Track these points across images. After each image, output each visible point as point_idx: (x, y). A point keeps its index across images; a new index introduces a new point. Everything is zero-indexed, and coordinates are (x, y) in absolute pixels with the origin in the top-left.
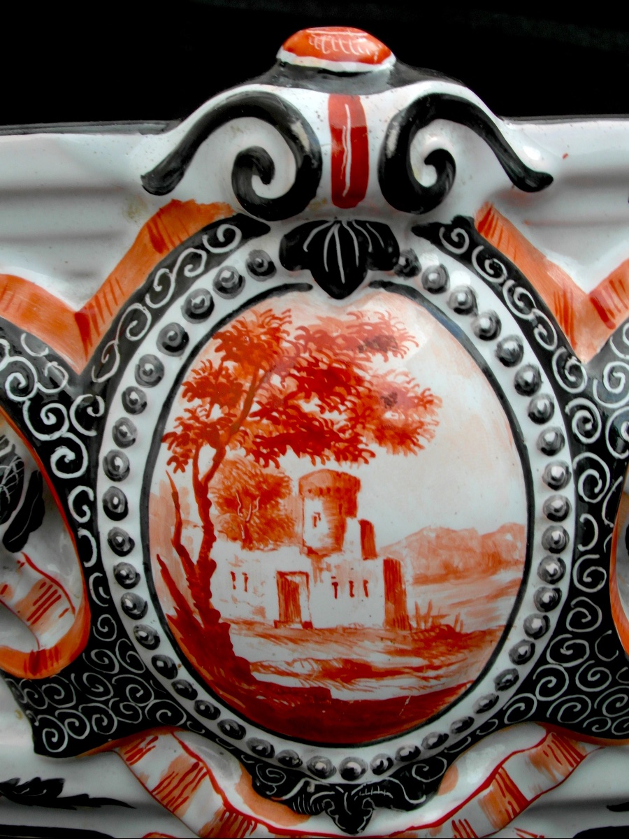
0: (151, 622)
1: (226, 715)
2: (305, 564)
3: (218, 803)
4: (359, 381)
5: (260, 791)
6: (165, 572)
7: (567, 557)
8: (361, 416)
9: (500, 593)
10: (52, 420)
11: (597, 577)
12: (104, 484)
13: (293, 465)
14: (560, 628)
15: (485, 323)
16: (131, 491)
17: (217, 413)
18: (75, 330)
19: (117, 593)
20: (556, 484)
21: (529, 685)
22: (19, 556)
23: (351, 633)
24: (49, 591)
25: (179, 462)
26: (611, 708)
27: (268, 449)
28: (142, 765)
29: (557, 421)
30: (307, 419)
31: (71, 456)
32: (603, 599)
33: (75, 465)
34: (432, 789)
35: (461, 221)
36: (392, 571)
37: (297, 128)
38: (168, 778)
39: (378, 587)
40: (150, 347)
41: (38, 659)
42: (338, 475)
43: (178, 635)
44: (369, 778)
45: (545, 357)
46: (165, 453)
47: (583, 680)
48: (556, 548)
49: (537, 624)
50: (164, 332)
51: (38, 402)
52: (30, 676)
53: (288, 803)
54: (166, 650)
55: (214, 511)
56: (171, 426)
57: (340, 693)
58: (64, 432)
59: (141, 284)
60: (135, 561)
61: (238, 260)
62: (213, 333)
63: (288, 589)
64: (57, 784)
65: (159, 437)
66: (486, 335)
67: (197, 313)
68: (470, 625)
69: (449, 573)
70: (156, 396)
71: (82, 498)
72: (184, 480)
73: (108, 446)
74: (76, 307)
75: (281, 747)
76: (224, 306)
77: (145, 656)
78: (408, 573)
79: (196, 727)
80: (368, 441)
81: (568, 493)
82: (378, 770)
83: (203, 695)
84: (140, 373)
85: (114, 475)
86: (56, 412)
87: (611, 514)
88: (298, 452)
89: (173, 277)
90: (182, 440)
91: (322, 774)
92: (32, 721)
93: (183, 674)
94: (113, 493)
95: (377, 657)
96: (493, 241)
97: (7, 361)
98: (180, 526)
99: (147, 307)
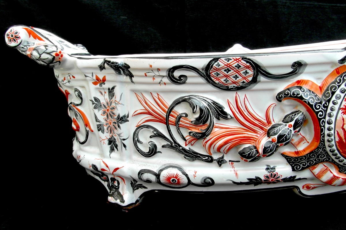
0: (333, 143)
1: (342, 158)
3: (332, 175)
5: (340, 172)
6: (338, 133)
10: (318, 107)
12: (327, 118)
16: (333, 119)
18: (319, 90)
19: (327, 138)
22: (299, 133)
25: (344, 113)
28: (315, 170)
31: (321, 113)
33: (322, 115)
38: (320, 172)
40: (338, 92)
41: (297, 153)
43: (337, 144)
46: (341, 111)
50: (341, 89)
51: (316, 104)
52: (297, 156)
54: (334, 148)
56: (342, 106)
58: (320, 109)
59: (333, 80)
60: (332, 132)
64: (295, 177)
65: (339, 109)
70: (339, 101)
71: (323, 121)
73: (329, 111)
74: (319, 85)
83: (339, 155)
84: (336, 97)
85: (330, 116)
86: (319, 106)
89: (342, 79)
90: (345, 109)
92: (291, 165)
93: (336, 152)
94: (330, 120)
97: (309, 96)
98: (344, 124)
99: (336, 85)
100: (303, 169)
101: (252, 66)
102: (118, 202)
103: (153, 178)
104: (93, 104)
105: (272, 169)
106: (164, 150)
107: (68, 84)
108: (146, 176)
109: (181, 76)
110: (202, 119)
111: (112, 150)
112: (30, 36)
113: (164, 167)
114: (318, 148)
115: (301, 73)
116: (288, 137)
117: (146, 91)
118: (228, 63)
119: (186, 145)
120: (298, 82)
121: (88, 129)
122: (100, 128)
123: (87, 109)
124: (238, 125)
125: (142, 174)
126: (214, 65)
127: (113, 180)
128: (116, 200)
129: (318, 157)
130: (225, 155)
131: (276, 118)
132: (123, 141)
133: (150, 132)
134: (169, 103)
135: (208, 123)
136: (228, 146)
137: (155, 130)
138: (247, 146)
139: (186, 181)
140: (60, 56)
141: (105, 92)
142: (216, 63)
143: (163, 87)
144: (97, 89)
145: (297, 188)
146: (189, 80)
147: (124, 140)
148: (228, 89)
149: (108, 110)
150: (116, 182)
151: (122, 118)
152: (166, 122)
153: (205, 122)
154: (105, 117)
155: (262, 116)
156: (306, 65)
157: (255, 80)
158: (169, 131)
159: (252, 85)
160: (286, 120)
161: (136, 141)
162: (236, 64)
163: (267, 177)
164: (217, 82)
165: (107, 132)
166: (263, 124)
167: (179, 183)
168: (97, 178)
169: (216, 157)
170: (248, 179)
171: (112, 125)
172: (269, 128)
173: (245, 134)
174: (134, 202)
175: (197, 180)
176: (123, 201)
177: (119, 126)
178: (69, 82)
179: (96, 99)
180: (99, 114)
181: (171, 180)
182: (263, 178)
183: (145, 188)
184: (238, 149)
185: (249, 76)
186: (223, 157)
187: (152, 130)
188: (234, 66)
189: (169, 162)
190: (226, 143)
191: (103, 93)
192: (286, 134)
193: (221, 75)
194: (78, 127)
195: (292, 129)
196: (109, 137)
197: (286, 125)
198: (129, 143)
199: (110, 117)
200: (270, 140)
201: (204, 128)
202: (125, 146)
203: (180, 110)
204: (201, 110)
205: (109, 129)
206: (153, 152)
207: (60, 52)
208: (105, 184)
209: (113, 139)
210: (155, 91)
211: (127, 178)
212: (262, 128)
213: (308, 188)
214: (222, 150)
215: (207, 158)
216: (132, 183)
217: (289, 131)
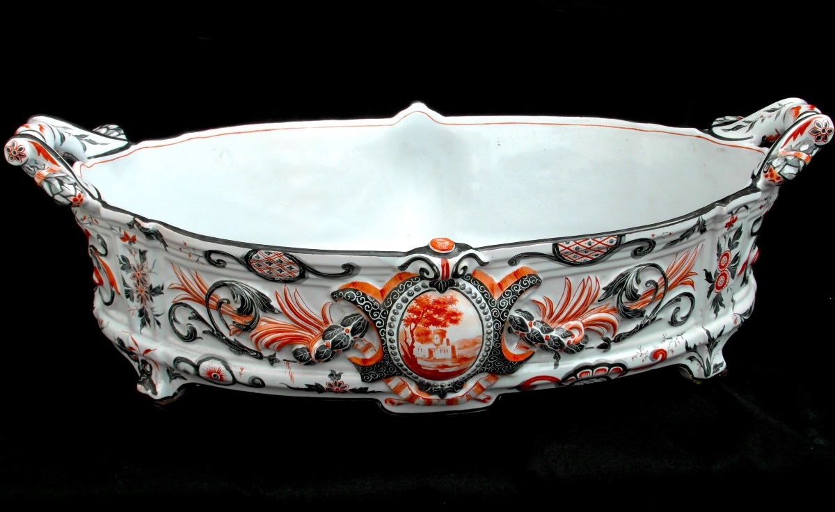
0: (398, 356)
1: (414, 374)
2: (435, 347)
3: (410, 392)
4: (446, 311)
5: (420, 389)
6: (402, 346)
7: (492, 341)
8: (446, 318)
9: (477, 349)
10: (376, 315)
11: (499, 345)
12: (388, 329)
13: (432, 328)
14: (491, 354)
15: (473, 295)
16: (395, 331)
17: (415, 317)
18: (380, 294)
19: (390, 350)
20: (489, 327)
21: (484, 366)
22: (362, 339)
23: (444, 360)
24: (369, 346)
25: (407, 326)
26: (504, 369)
27: (427, 325)
28: (390, 384)
29: (489, 314)
30: (435, 319)
31: (380, 323)
32: (500, 349)
33: (382, 324)
34: (461, 388)
35: (468, 275)
36: (453, 348)
37: (435, 268)
38: (397, 386)
39: (450, 351)
40: (399, 301)
41: (365, 361)
42: (441, 330)
43: (404, 359)
44: (447, 387)
45: (487, 300)
46: (403, 323)
47: (497, 364)
48: (489, 340)
49: (485, 354)
50: (403, 298)
51: (373, 311)
52: (363, 365)
53: (428, 392)
54: (401, 362)
55: (414, 336)
56: (404, 318)
57: (441, 371)
58: (379, 318)
59: (396, 286)
60: (395, 344)
61: (419, 284)
62: (414, 299)
63: (431, 352)
64: (367, 389)
65: (401, 320)
66: (473, 298)
67: (409, 295)
68: (469, 356)
69: (465, 347)
70: (401, 312)
71: (383, 331)
72: (408, 329)
73: (389, 321)
74: (380, 289)
75: (426, 381)
76: (416, 294)
77: (396, 363)
78: (456, 348)
79: (406, 376)
80: (448, 323)
81: (492, 328)
82: (449, 385)
83: (409, 371)
84: (397, 307)
85: (390, 326)
86: (377, 314)
87: (501, 332)
88: (433, 325)
89: (404, 286)
90: (407, 321)
91: (436, 386)
92: (361, 374)
93: (405, 367)
94: (390, 330)
95: (449, 363)
96: (475, 277)
97: (365, 302)
98: (406, 338)
99: (398, 292)
100: (373, 381)
101: (296, 263)
102: (149, 392)
103: (191, 369)
104: (121, 263)
105: (336, 375)
106: (205, 336)
107: (88, 225)
108: (183, 365)
109: (219, 260)
110: (245, 310)
111: (143, 324)
112: (39, 155)
113: (205, 357)
114: (383, 359)
115: (356, 275)
116: (344, 344)
117: (184, 266)
118: (269, 256)
119: (230, 335)
120: (354, 284)
121: (114, 289)
122: (128, 294)
123: (112, 263)
124: (289, 322)
125: (178, 362)
126: (254, 257)
127: (145, 362)
128: (147, 390)
129: (387, 369)
130: (277, 353)
131: (335, 317)
132: (156, 318)
133: (188, 313)
134: (209, 284)
135: (253, 314)
136: (277, 344)
137: (194, 311)
138: (300, 346)
139: (230, 379)
140: (79, 201)
141: (136, 252)
142: (255, 255)
143: (200, 266)
144: (125, 246)
145: (378, 401)
146: (228, 266)
147: (158, 315)
148: (273, 280)
149: (139, 275)
150: (148, 365)
151: (155, 289)
152: (206, 303)
153: (249, 313)
154: (136, 282)
155: (317, 314)
156: (359, 268)
157: (302, 276)
158: (210, 316)
159: (301, 281)
160: (345, 323)
161: (172, 320)
162: (278, 259)
163: (330, 385)
164: (260, 272)
165: (138, 301)
166: (320, 323)
167: (222, 379)
168: (126, 355)
169: (266, 353)
170: (307, 385)
171: (143, 294)
172: (326, 328)
173: (297, 332)
174: (171, 395)
175: (245, 380)
176: (155, 393)
177: (151, 299)
178: (90, 223)
179: (124, 259)
180: (128, 277)
181: (212, 375)
182: (325, 386)
183: (186, 379)
184: (292, 347)
185: (296, 271)
186: (274, 355)
187: (191, 311)
188: (275, 260)
189: (212, 352)
190: (274, 341)
191: (134, 253)
192: (342, 340)
193: (263, 266)
194: (101, 282)
195: (349, 334)
196: (140, 308)
197: (343, 329)
198: (164, 319)
199: (141, 284)
200: (325, 344)
201: (248, 320)
202: (159, 323)
203: (222, 294)
204: (243, 300)
205: (140, 297)
206: (191, 337)
207: (80, 196)
208: (136, 365)
209: (144, 310)
210: (193, 269)
211: (161, 364)
212: (318, 328)
213: (392, 403)
214: (271, 346)
215: (255, 354)
216: (168, 371)
217: (345, 336)
